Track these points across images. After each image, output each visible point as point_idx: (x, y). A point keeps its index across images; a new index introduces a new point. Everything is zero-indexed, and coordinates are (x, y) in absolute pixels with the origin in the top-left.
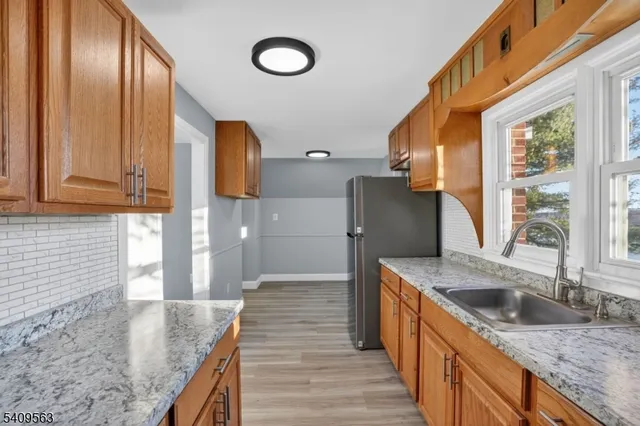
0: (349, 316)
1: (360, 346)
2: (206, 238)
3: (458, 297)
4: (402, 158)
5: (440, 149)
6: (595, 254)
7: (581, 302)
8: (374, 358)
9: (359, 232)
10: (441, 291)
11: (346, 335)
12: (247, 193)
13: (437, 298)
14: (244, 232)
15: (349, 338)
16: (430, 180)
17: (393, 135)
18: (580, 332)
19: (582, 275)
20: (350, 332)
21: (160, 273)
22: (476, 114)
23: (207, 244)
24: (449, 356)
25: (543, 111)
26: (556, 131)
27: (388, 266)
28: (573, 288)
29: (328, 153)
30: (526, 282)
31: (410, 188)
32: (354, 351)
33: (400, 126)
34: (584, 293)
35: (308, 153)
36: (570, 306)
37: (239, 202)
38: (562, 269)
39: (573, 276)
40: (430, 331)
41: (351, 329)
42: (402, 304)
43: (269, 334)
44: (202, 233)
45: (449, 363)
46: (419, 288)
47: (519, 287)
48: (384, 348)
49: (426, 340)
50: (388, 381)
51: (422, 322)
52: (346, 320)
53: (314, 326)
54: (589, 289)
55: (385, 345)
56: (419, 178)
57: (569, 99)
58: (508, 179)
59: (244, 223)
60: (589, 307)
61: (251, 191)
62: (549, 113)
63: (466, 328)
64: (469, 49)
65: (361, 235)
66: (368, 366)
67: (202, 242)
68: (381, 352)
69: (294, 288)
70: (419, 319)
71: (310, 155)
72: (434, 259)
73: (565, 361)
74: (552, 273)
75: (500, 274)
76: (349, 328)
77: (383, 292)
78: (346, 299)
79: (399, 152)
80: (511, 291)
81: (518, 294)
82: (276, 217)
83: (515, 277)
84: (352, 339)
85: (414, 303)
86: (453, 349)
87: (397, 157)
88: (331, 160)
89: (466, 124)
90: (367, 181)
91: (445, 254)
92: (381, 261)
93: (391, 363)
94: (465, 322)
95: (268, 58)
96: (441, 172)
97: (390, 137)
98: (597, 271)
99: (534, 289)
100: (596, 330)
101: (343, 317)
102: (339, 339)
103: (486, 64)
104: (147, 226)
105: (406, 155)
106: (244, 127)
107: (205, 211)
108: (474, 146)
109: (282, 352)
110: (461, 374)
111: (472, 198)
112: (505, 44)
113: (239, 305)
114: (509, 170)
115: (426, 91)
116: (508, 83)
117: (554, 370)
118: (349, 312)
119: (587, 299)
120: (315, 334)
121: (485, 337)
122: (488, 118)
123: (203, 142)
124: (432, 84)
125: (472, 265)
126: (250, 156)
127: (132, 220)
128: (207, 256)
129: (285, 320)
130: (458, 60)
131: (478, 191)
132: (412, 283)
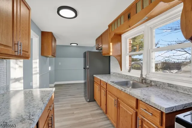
0: (84, 93)
1: (88, 101)
2: (38, 69)
3: (117, 83)
4: (100, 46)
5: (111, 44)
6: (149, 71)
7: (146, 83)
8: (92, 104)
9: (88, 67)
10: (113, 82)
11: (84, 98)
12: (52, 55)
13: (112, 84)
14: (50, 68)
15: (84, 99)
16: (108, 52)
17: (97, 40)
18: (147, 89)
19: (146, 76)
20: (85, 97)
21: (22, 81)
22: (120, 35)
23: (38, 71)
24: (116, 99)
25: (133, 37)
26: (137, 42)
27: (97, 77)
28: (144, 79)
29: (77, 44)
30: (133, 79)
31: (102, 55)
32: (86, 103)
33: (99, 37)
34: (146, 81)
35: (71, 44)
36: (143, 84)
37: (48, 58)
38: (142, 75)
39: (144, 76)
40: (110, 93)
41: (85, 96)
42: (101, 87)
43: (59, 100)
44: (37, 68)
45: (116, 101)
46: (107, 82)
47: (132, 80)
48: (95, 101)
49: (109, 96)
50: (97, 110)
51: (107, 91)
52: (83, 94)
53: (74, 96)
54: (148, 79)
55: (96, 100)
56: (105, 52)
57: (143, 33)
58: (128, 53)
59: (50, 65)
60: (148, 84)
61: (53, 55)
62: (135, 37)
63: (121, 91)
64: (119, 17)
65: (88, 68)
66: (91, 106)
67: (37, 71)
68: (95, 102)
69: (67, 86)
70: (106, 91)
71: (72, 44)
72: (109, 75)
73: (145, 95)
74: (139, 76)
75: (126, 77)
76: (84, 96)
77: (95, 85)
78: (83, 88)
79: (99, 45)
80: (129, 81)
81: (131, 82)
82: (60, 63)
83: (130, 78)
84: (86, 99)
85: (105, 86)
86: (117, 97)
87: (98, 46)
88: (78, 46)
89: (118, 38)
90: (90, 52)
91: (111, 73)
92: (94, 75)
93: (98, 105)
94: (120, 89)
95: (62, 12)
96: (111, 50)
97: (96, 40)
98: (149, 75)
99: (135, 81)
100: (150, 88)
101: (82, 93)
102: (82, 100)
103: (124, 22)
104: (18, 64)
105: (101, 46)
106: (51, 34)
107: (38, 61)
108: (119, 44)
109: (64, 105)
110: (119, 104)
111: (119, 58)
112: (129, 17)
113: (54, 89)
114: (128, 51)
115: (107, 28)
116: (130, 27)
117: (144, 98)
118: (84, 91)
119: (147, 82)
120: (74, 99)
121: (126, 92)
122: (123, 36)
123: (37, 38)
124: (109, 26)
125: (119, 76)
126: (53, 44)
127: (12, 62)
128: (38, 76)
129: (64, 95)
130: (116, 20)
131: (121, 56)
132: (104, 81)
